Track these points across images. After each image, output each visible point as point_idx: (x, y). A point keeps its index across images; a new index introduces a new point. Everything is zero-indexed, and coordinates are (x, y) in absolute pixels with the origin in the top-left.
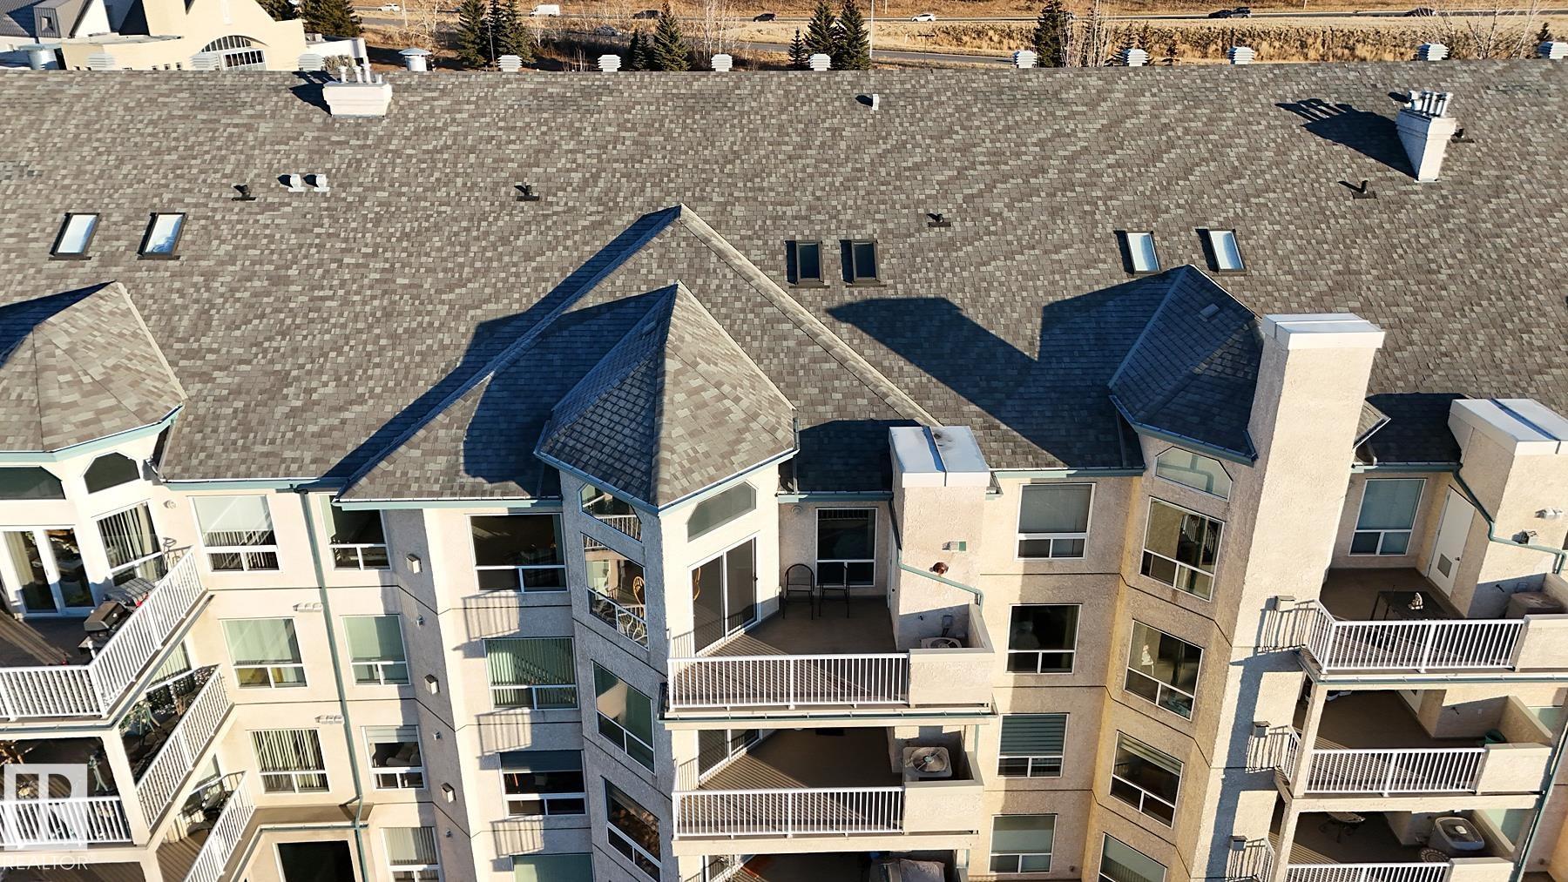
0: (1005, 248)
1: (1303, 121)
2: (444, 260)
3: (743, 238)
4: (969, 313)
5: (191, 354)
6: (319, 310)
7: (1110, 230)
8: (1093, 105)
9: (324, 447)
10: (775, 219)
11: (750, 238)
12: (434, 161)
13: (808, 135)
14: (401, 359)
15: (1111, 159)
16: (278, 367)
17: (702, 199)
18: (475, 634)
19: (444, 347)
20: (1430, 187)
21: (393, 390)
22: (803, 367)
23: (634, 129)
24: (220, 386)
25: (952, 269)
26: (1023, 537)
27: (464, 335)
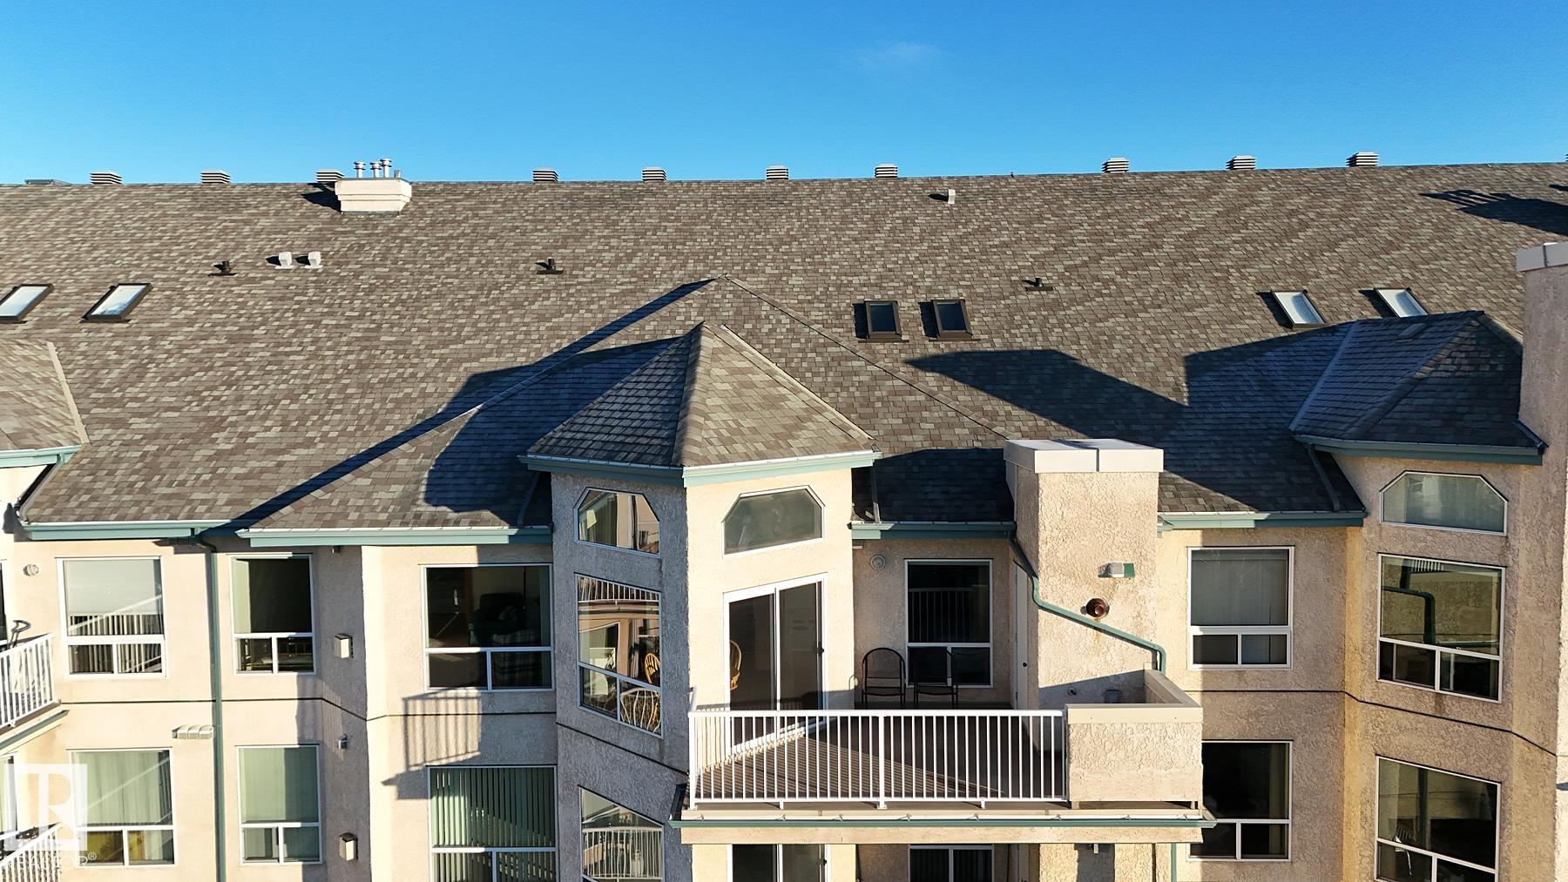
0: (1124, 307)
1: (1457, 206)
2: (440, 321)
4: (1091, 362)
5: (109, 403)
6: (279, 363)
7: (1250, 291)
9: (247, 489)
10: (839, 287)
11: (809, 302)
12: (447, 245)
13: (875, 223)
14: (369, 406)
15: (1236, 237)
16: (213, 413)
17: (753, 272)
19: (424, 395)
21: (352, 435)
22: (879, 399)
23: (678, 219)
24: (137, 432)
25: (1061, 324)
26: (1197, 631)
27: (452, 385)
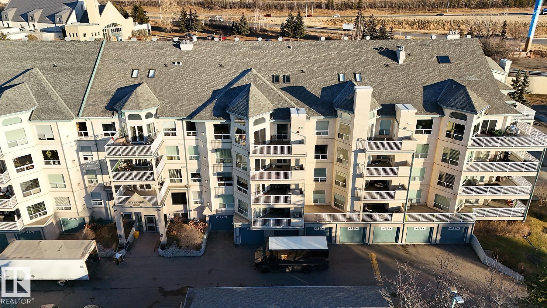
0: (315, 77)
1: (378, 52)
2: (206, 79)
3: (264, 75)
4: (307, 89)
5: (160, 96)
6: (183, 88)
7: (336, 73)
8: (336, 48)
9: (186, 112)
10: (270, 71)
11: (265, 75)
12: (202, 59)
13: (277, 54)
14: (199, 97)
15: (338, 59)
16: (176, 98)
17: (256, 67)
18: (213, 148)
19: (207, 95)
20: (401, 65)
21: (198, 102)
22: (275, 98)
23: (242, 53)
24: (166, 101)
25: (305, 81)
26: (317, 131)
27: (211, 93)
